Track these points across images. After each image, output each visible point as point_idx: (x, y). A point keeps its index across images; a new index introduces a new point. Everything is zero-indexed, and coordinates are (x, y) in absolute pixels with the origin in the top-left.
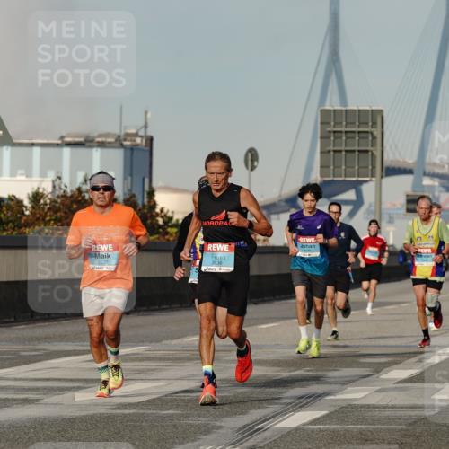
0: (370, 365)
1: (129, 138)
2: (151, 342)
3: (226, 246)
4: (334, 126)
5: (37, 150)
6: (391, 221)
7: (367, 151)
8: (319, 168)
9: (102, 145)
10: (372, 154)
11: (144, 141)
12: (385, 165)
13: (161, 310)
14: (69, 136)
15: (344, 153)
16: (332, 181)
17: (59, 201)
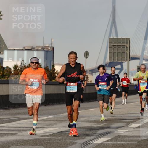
0: (125, 122)
1: (46, 48)
2: (53, 115)
3: (74, 84)
4: (114, 44)
5: (16, 52)
6: (132, 75)
7: (125, 52)
8: (109, 58)
9: (37, 50)
10: (126, 53)
11: (51, 49)
12: (130, 56)
13: (56, 104)
14: (26, 47)
15: (117, 52)
16: (113, 62)
17: (23, 68)
